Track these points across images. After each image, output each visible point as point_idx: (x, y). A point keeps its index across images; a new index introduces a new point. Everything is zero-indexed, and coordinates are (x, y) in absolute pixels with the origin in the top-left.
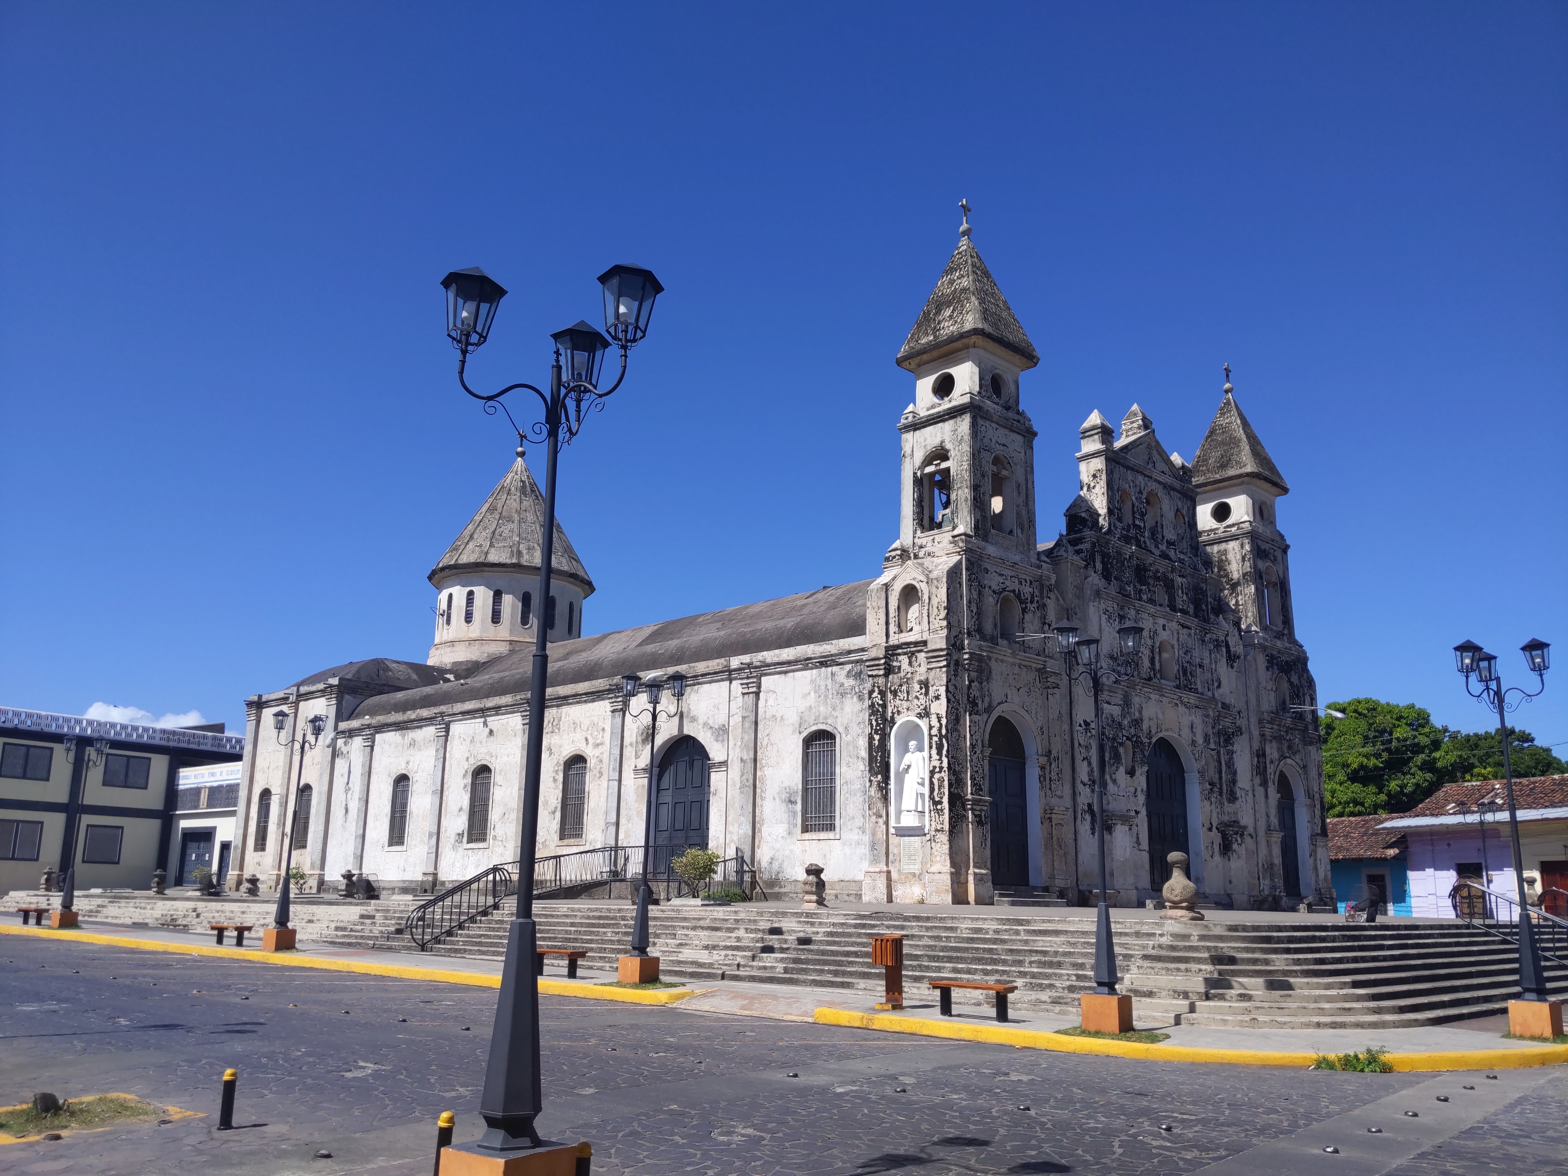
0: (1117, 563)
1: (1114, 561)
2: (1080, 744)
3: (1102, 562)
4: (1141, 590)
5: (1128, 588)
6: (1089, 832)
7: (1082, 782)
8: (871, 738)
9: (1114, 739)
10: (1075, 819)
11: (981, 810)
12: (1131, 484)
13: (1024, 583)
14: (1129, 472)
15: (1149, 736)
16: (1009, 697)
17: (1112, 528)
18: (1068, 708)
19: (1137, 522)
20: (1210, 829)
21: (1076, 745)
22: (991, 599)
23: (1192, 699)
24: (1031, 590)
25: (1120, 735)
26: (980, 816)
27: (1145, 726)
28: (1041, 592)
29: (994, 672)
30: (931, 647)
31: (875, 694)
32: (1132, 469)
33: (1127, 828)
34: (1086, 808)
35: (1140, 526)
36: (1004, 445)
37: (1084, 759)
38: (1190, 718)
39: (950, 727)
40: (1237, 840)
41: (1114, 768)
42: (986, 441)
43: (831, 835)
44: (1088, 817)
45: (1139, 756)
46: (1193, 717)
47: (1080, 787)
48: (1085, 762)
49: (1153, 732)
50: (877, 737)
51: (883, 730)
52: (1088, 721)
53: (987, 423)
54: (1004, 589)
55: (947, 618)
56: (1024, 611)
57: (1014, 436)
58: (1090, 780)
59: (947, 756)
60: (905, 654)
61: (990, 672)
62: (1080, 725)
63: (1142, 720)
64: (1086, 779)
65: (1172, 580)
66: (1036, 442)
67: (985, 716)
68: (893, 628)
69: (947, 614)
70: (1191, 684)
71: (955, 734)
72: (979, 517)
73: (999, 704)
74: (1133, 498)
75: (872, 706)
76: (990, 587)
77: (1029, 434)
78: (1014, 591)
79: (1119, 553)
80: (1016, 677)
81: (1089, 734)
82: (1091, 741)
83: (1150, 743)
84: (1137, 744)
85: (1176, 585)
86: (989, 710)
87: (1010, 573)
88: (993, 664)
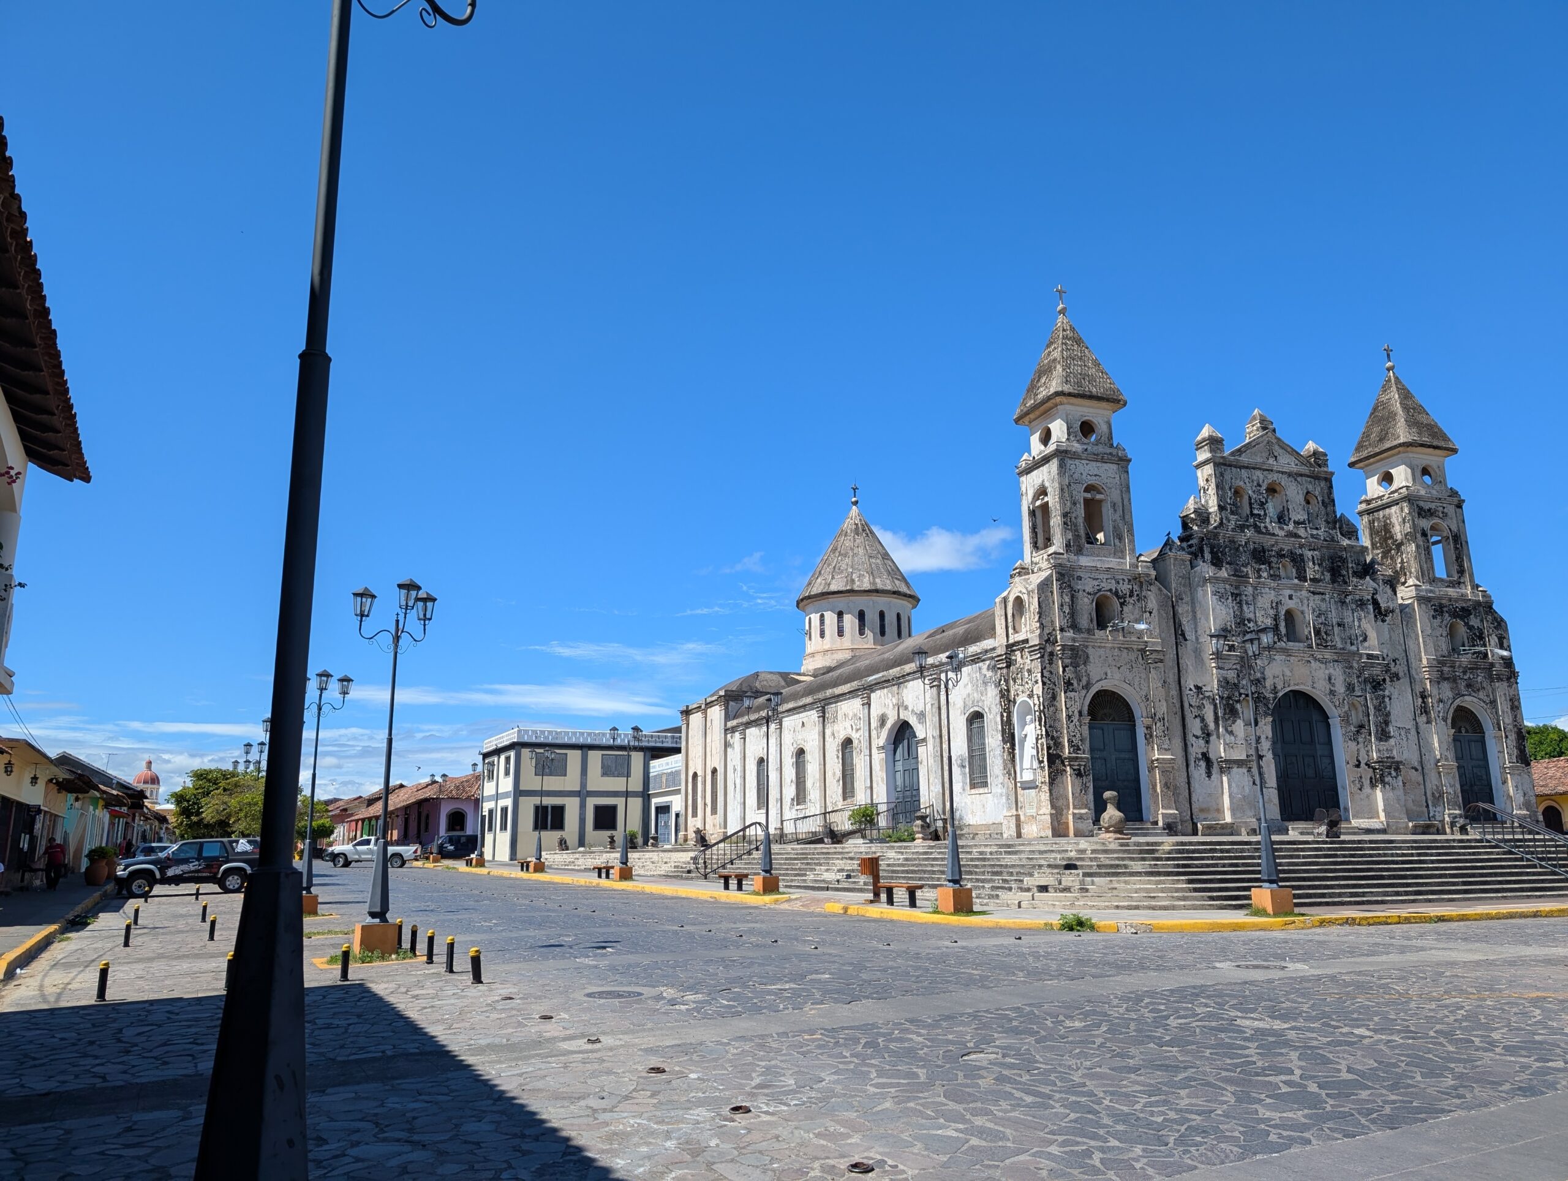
0: (1230, 551)
1: (1227, 550)
2: (1191, 705)
3: (1212, 552)
4: (1260, 570)
5: (1245, 570)
6: (1204, 775)
7: (1194, 735)
8: (1002, 716)
9: (1229, 698)
10: (1187, 766)
11: (1079, 765)
12: (1247, 481)
13: (1121, 582)
14: (1243, 471)
15: (1275, 690)
16: (1109, 674)
17: (1224, 521)
18: (1176, 677)
19: (1256, 512)
20: (1358, 766)
21: (1186, 705)
22: (1086, 600)
23: (1328, 655)
24: (1130, 587)
25: (1237, 694)
26: (1079, 770)
27: (1269, 683)
28: (1141, 587)
29: (1091, 657)
30: (1031, 643)
31: (1002, 682)
32: (1247, 468)
33: (1245, 770)
34: (1200, 756)
35: (1259, 515)
36: (1096, 475)
37: (1196, 717)
38: (1327, 672)
39: (1046, 704)
40: (1390, 774)
41: (1230, 722)
42: (1076, 476)
43: (986, 790)
44: (1203, 764)
45: (1262, 709)
46: (1331, 671)
47: (1191, 739)
48: (1198, 720)
49: (1279, 687)
50: (1005, 714)
51: (1008, 708)
52: (1200, 685)
53: (1077, 462)
54: (1099, 590)
55: (1039, 621)
56: (1122, 604)
57: (1106, 466)
58: (1203, 733)
59: (1045, 726)
60: (1018, 650)
61: (1088, 657)
62: (1191, 690)
63: (1264, 679)
64: (1199, 733)
65: (1301, 555)
66: (1130, 467)
67: (1084, 692)
68: (1011, 631)
69: (1040, 617)
70: (1326, 642)
71: (1052, 709)
72: (1070, 536)
73: (1098, 681)
74: (1250, 492)
75: (1001, 691)
76: (1084, 591)
77: (1123, 462)
78: (1110, 590)
79: (1232, 542)
80: (1117, 658)
81: (1201, 696)
82: (1204, 702)
83: (1276, 698)
84: (1259, 699)
85: (1306, 559)
86: (1087, 687)
87: (1106, 576)
88: (1090, 651)
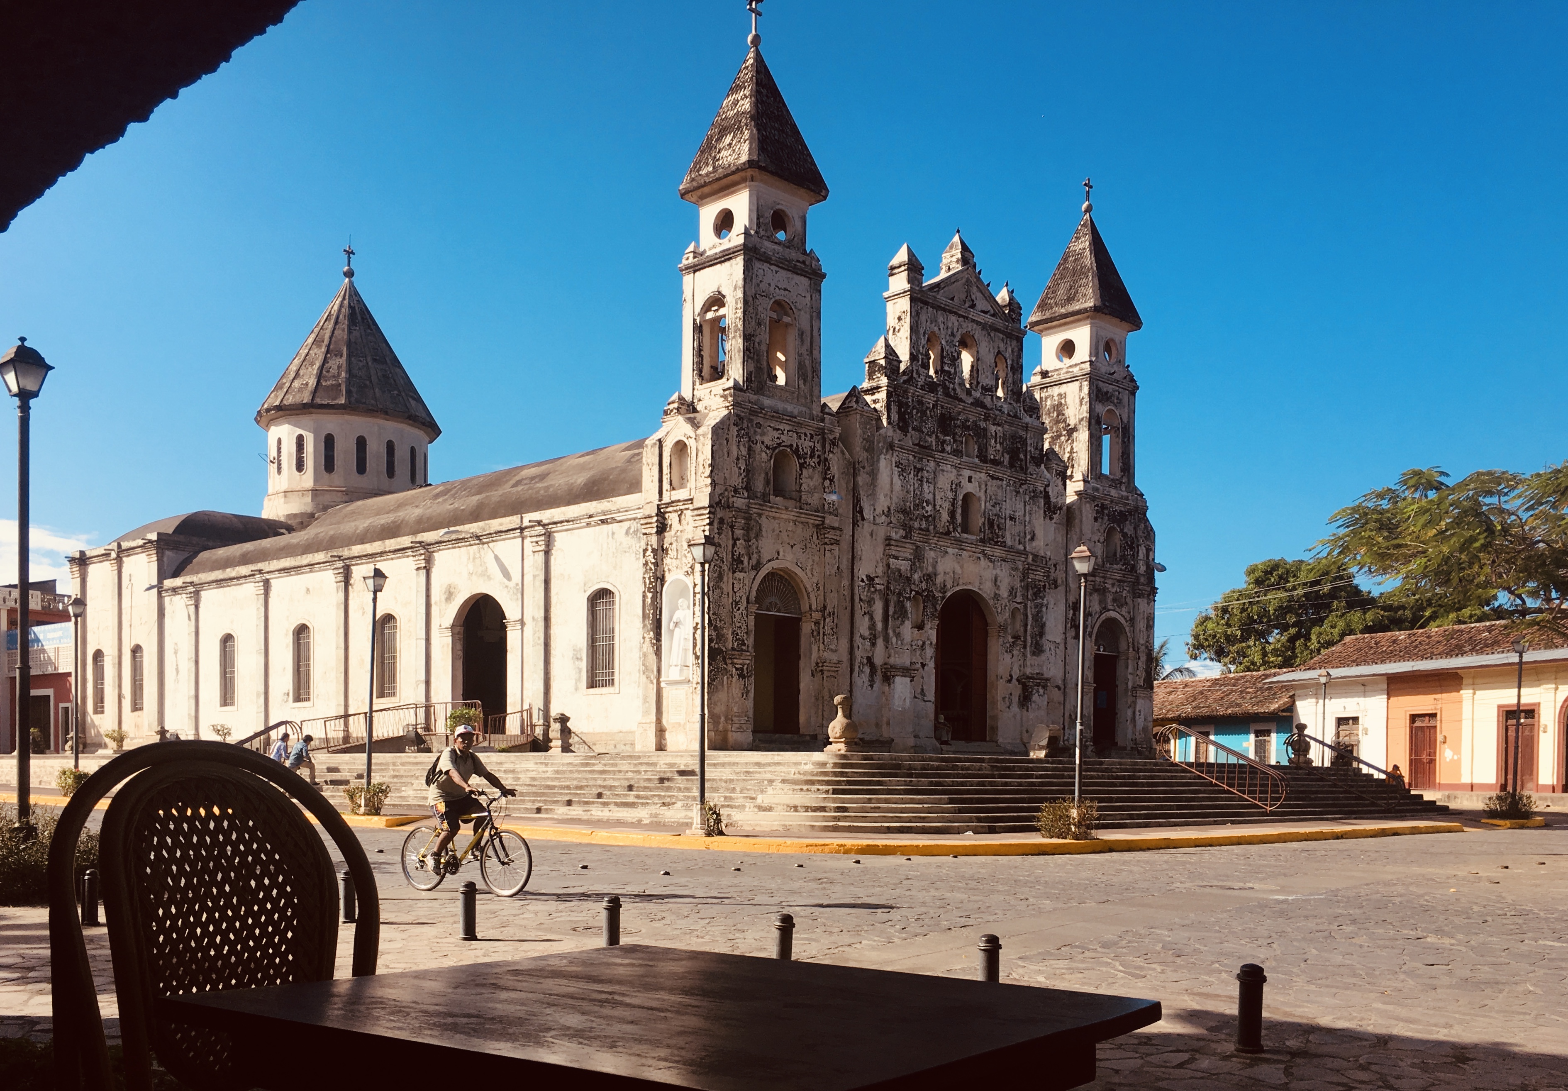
0: (917, 413)
1: (915, 411)
2: (861, 600)
3: (899, 412)
4: (944, 442)
5: (930, 440)
6: (867, 683)
7: (861, 636)
8: (644, 597)
9: (900, 594)
10: (852, 671)
11: (743, 665)
12: (942, 326)
13: (803, 436)
14: (939, 313)
15: (943, 590)
16: (781, 553)
17: (915, 375)
18: (850, 564)
19: (946, 368)
20: (1009, 681)
21: (857, 599)
22: (764, 455)
23: (998, 552)
24: (812, 444)
25: (908, 590)
26: (742, 669)
27: (939, 580)
28: (824, 447)
29: (764, 529)
30: (697, 504)
31: (649, 553)
32: (944, 310)
33: (908, 679)
34: (865, 661)
35: (949, 372)
36: (785, 289)
37: (865, 613)
38: (994, 572)
39: (711, 585)
40: (1038, 692)
41: (899, 622)
42: (763, 286)
43: (611, 688)
44: (867, 670)
45: (929, 611)
46: (998, 571)
47: (858, 640)
48: (867, 618)
49: (948, 586)
50: (650, 595)
51: (656, 587)
52: (872, 576)
53: (766, 266)
54: (779, 445)
55: (710, 476)
56: (802, 466)
57: (797, 279)
58: (871, 634)
59: (708, 614)
60: (676, 511)
61: (760, 529)
62: (863, 581)
63: (936, 574)
64: (866, 633)
65: (985, 429)
67: (754, 573)
68: (666, 486)
69: (712, 471)
70: (998, 537)
71: (717, 591)
72: (752, 369)
73: (769, 561)
74: (943, 342)
75: (646, 564)
76: (763, 443)
77: (816, 276)
78: (791, 445)
79: (920, 403)
80: (791, 534)
81: (872, 589)
82: (875, 596)
83: (943, 598)
84: (929, 598)
85: (989, 435)
86: (757, 567)
87: (787, 428)
88: (764, 521)
